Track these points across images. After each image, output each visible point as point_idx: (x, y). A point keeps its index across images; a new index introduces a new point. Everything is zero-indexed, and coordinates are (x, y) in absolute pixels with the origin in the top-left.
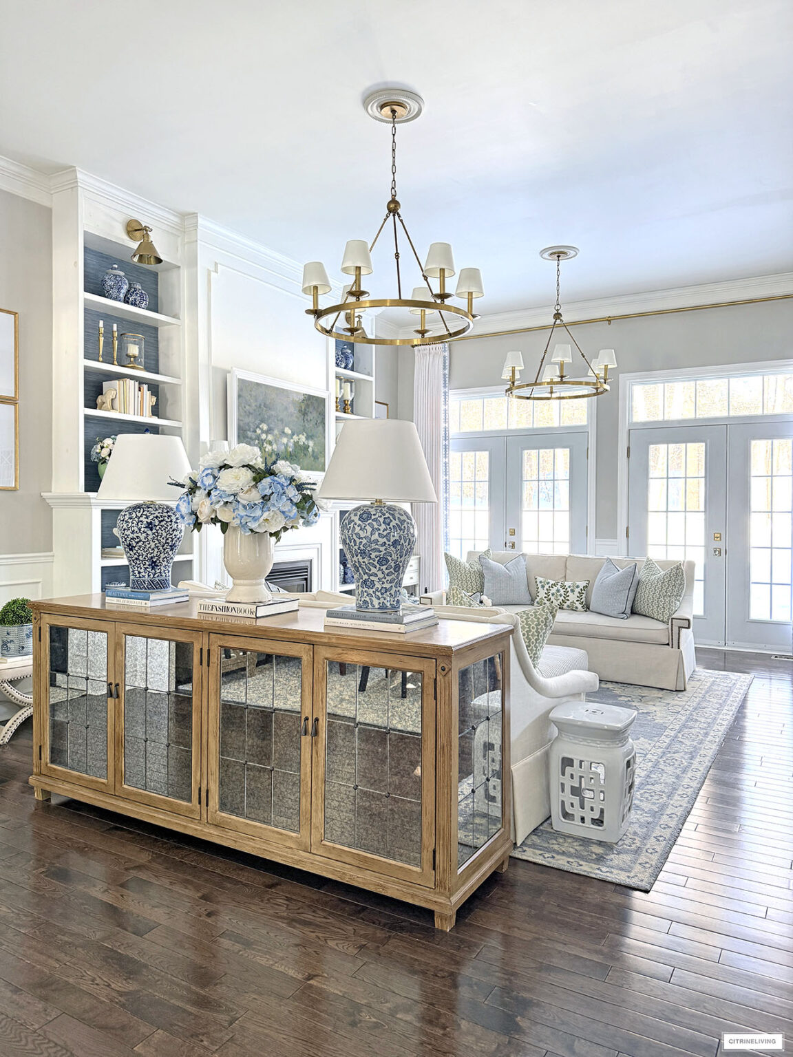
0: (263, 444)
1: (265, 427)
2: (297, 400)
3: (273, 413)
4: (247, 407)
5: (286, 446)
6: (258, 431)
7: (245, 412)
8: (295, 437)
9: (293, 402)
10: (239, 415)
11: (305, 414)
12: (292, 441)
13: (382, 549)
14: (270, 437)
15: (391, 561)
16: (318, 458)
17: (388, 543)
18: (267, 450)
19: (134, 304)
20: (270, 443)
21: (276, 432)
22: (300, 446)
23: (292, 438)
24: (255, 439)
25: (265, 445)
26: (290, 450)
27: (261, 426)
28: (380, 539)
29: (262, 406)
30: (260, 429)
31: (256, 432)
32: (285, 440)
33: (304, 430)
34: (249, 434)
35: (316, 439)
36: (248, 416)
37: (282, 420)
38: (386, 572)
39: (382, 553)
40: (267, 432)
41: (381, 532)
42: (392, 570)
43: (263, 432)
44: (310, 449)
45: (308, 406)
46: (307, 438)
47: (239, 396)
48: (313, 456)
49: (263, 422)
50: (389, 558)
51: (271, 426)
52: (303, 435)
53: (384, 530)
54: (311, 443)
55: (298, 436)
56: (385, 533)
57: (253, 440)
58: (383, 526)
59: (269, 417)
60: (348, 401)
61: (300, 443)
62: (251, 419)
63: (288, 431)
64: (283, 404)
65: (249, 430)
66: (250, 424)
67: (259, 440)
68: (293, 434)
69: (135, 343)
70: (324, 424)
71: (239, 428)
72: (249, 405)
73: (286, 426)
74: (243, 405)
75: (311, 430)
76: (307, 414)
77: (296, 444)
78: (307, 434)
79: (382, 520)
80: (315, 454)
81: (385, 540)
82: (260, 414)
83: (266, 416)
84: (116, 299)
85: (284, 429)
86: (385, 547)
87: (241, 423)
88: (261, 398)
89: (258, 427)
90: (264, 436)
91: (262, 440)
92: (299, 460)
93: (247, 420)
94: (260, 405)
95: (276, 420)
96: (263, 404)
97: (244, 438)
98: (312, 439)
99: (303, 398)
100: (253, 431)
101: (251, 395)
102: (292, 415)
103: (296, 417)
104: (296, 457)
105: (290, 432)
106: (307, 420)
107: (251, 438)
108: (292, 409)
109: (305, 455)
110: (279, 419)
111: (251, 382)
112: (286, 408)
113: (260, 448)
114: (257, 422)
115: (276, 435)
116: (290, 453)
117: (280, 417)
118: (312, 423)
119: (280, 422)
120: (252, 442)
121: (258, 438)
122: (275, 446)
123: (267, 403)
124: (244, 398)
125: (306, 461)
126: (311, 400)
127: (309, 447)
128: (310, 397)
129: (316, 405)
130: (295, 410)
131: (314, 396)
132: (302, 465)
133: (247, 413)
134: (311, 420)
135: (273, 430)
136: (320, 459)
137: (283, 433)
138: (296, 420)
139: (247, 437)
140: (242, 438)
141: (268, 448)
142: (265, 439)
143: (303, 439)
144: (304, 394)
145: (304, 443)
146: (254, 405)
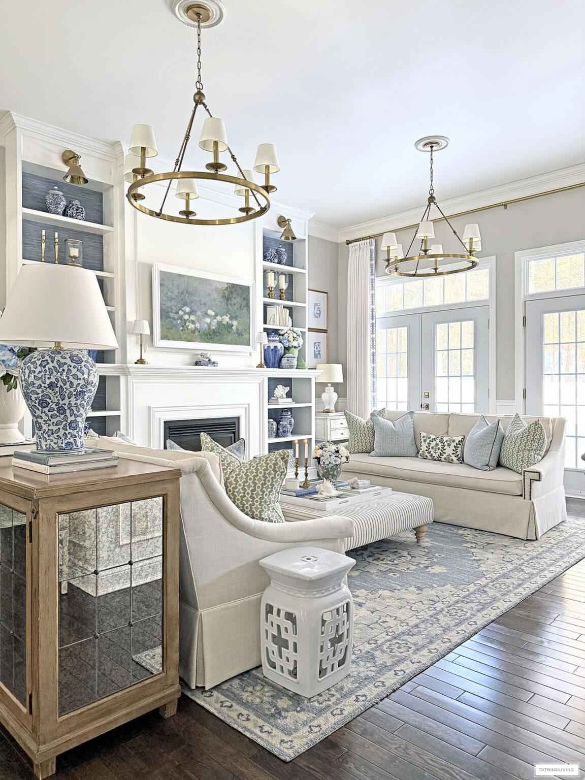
0: (186, 323)
1: (187, 309)
2: (221, 287)
3: (196, 298)
4: (170, 294)
5: (209, 325)
6: (181, 313)
7: (168, 297)
8: (219, 318)
9: (216, 290)
10: (162, 299)
11: (228, 299)
12: (215, 320)
13: (39, 391)
14: (193, 318)
15: (51, 404)
16: (242, 335)
17: (43, 385)
18: (189, 328)
19: (72, 216)
20: (193, 322)
21: (199, 313)
22: (224, 325)
23: (215, 319)
24: (178, 319)
25: (188, 324)
26: (214, 328)
27: (183, 309)
28: (35, 382)
29: (185, 293)
30: (182, 311)
31: (178, 313)
32: (208, 320)
33: (227, 312)
34: (172, 315)
35: (240, 319)
36: (171, 301)
37: (205, 304)
38: (50, 414)
39: (40, 395)
40: (190, 314)
41: (36, 374)
42: (55, 412)
43: (185, 313)
44: (234, 328)
45: (231, 292)
46: (231, 319)
47: (161, 285)
48: (237, 332)
49: (185, 306)
50: (48, 400)
51: (194, 308)
52: (227, 316)
53: (40, 372)
54: (235, 323)
55: (221, 316)
56: (40, 376)
57: (175, 320)
58: (39, 369)
59: (192, 302)
60: (283, 290)
61: (223, 323)
62: (173, 303)
63: (211, 313)
64: (205, 291)
65: (172, 312)
66: (173, 307)
67: (181, 320)
68: (216, 315)
69: (74, 247)
70: (249, 307)
71: (162, 310)
72: (171, 292)
73: (209, 309)
74: (165, 292)
75: (235, 312)
76: (230, 299)
77: (219, 323)
78: (230, 314)
79: (39, 363)
80: (239, 331)
81: (40, 382)
82: (182, 299)
83: (188, 301)
84: (56, 213)
85: (207, 311)
86: (41, 390)
87: (163, 306)
88: (184, 286)
89: (180, 309)
90: (186, 317)
91: (185, 319)
92: (223, 336)
93: (169, 304)
94: (183, 292)
95: (199, 304)
96: (185, 291)
97: (166, 318)
98: (236, 319)
99: (226, 286)
100: (176, 313)
101: (173, 284)
102: (215, 300)
103: (219, 301)
104: (220, 333)
105: (213, 313)
106: (231, 304)
107: (173, 318)
108: (215, 295)
109: (229, 332)
110: (202, 303)
111: (173, 274)
112: (209, 295)
113: (183, 326)
114: (180, 306)
115: (199, 316)
116: (214, 330)
117: (203, 301)
118: (236, 306)
119: (203, 306)
120: (174, 322)
121: (181, 318)
122: (198, 325)
123: (190, 290)
124: (167, 286)
125: (229, 337)
126: (235, 288)
127: (233, 325)
128: (233, 286)
129: (240, 291)
130: (218, 296)
131: (238, 285)
132: (225, 340)
133: (170, 298)
134: (235, 304)
135: (196, 312)
136: (244, 336)
137: (206, 314)
138: (220, 304)
139: (170, 317)
140: (164, 318)
141: (191, 326)
142: (188, 320)
143: (226, 319)
144: (227, 284)
145: (227, 322)
146: (176, 292)
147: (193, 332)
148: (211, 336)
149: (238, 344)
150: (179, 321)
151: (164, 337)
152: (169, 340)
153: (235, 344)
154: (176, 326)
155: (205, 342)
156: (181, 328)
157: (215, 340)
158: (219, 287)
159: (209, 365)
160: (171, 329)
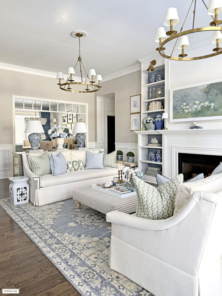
0: (184, 110)
1: (185, 104)
2: (203, 88)
3: (189, 98)
4: (177, 99)
5: (196, 109)
6: (182, 106)
7: (176, 101)
8: (202, 104)
9: (201, 90)
10: (173, 102)
12: (200, 106)
14: (187, 107)
16: (217, 110)
19: (157, 81)
20: (188, 109)
21: (191, 104)
22: (205, 107)
23: (200, 105)
24: (180, 109)
25: (185, 110)
26: (199, 109)
27: (183, 104)
31: (180, 106)
32: (196, 106)
33: (207, 100)
34: (178, 108)
35: (216, 102)
36: (177, 102)
37: (194, 99)
40: (186, 106)
43: (184, 106)
44: (212, 107)
45: (210, 89)
46: (210, 103)
47: (173, 96)
49: (184, 102)
51: (188, 103)
52: (207, 102)
54: (212, 104)
55: (203, 103)
59: (187, 100)
61: (205, 106)
62: (179, 103)
63: (197, 102)
64: (194, 93)
65: (178, 107)
67: (182, 109)
68: (200, 103)
73: (196, 101)
74: (175, 99)
75: (213, 99)
76: (209, 92)
77: (202, 107)
78: (209, 101)
80: (215, 109)
82: (182, 100)
83: (185, 100)
87: (174, 105)
88: (183, 94)
89: (182, 104)
90: (184, 107)
91: (183, 109)
92: (204, 113)
93: (176, 104)
95: (190, 100)
96: (184, 96)
98: (213, 102)
99: (207, 86)
100: (179, 107)
101: (178, 95)
102: (200, 95)
103: (202, 95)
104: (202, 112)
105: (198, 102)
106: (210, 95)
107: (178, 109)
108: (200, 93)
109: (208, 110)
110: (192, 99)
111: (178, 90)
112: (196, 94)
113: (183, 112)
114: (181, 103)
115: (191, 105)
116: (199, 111)
117: (193, 98)
118: (213, 95)
119: (193, 100)
120: (179, 111)
121: (182, 108)
122: (190, 110)
123: (186, 95)
124: (176, 97)
125: (209, 113)
126: (213, 85)
127: (211, 106)
128: (211, 85)
129: (216, 86)
130: (202, 93)
131: (215, 83)
132: (206, 115)
133: (177, 101)
134: (212, 94)
135: (189, 104)
136: (219, 110)
137: (195, 104)
138: (203, 97)
139: (177, 109)
140: (175, 110)
141: (187, 111)
142: (185, 108)
143: (207, 104)
144: (207, 85)
145: (207, 105)
146: (179, 98)
147: (188, 113)
148: (197, 114)
149: (214, 116)
150: (181, 110)
151: (174, 118)
152: (176, 119)
153: (213, 116)
154: (179, 112)
155: (194, 117)
156: (182, 113)
157: (200, 116)
158: (202, 88)
159: (194, 128)
160: (177, 114)
